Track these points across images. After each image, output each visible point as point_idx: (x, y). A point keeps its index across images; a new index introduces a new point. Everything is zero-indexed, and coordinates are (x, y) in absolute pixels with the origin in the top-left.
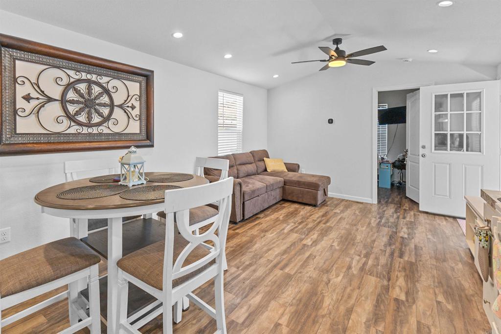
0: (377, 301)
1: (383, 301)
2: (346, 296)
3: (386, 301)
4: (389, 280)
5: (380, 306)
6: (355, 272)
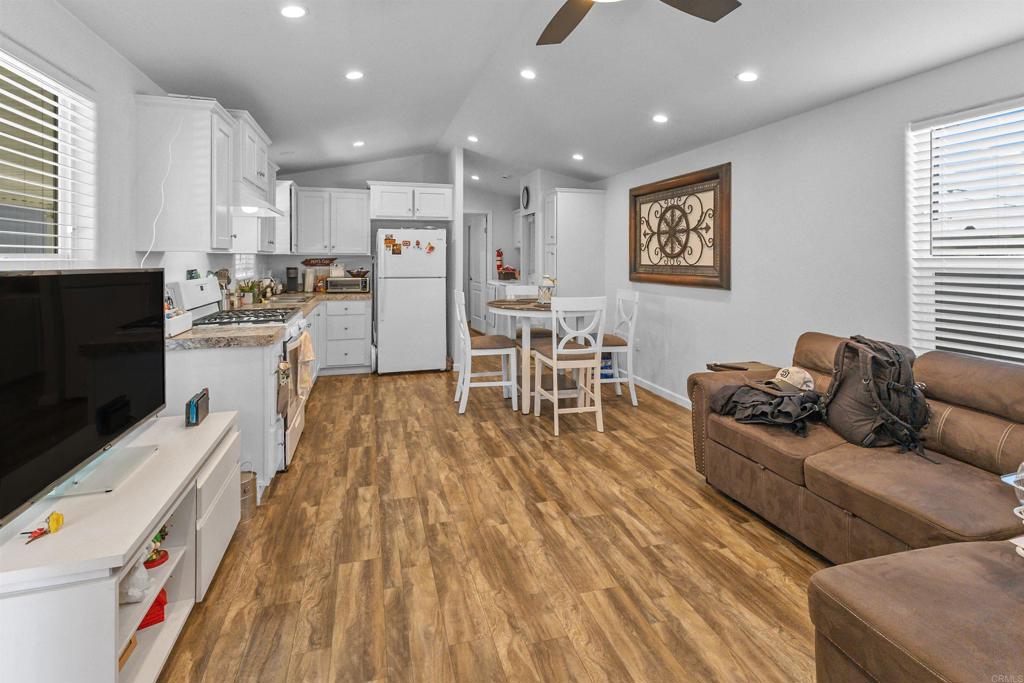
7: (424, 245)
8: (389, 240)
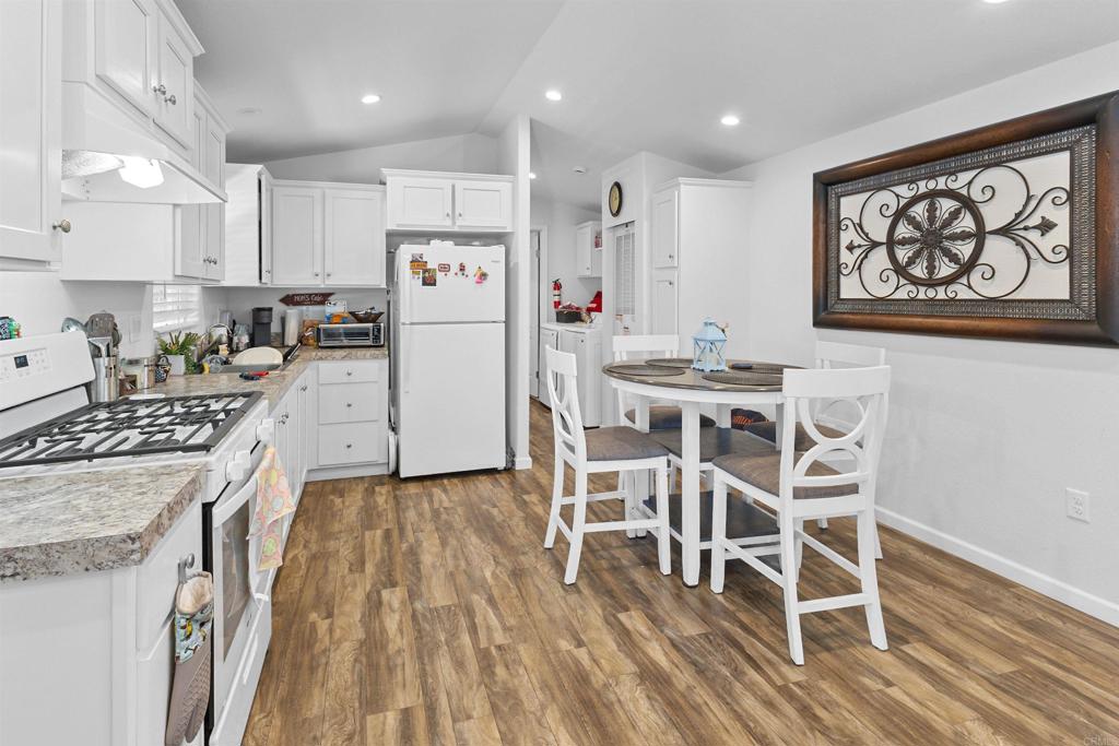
0: (419, 570)
1: (412, 574)
2: (460, 556)
3: (408, 576)
4: (414, 617)
5: (413, 565)
6: (475, 597)
7: (471, 270)
8: (417, 263)
